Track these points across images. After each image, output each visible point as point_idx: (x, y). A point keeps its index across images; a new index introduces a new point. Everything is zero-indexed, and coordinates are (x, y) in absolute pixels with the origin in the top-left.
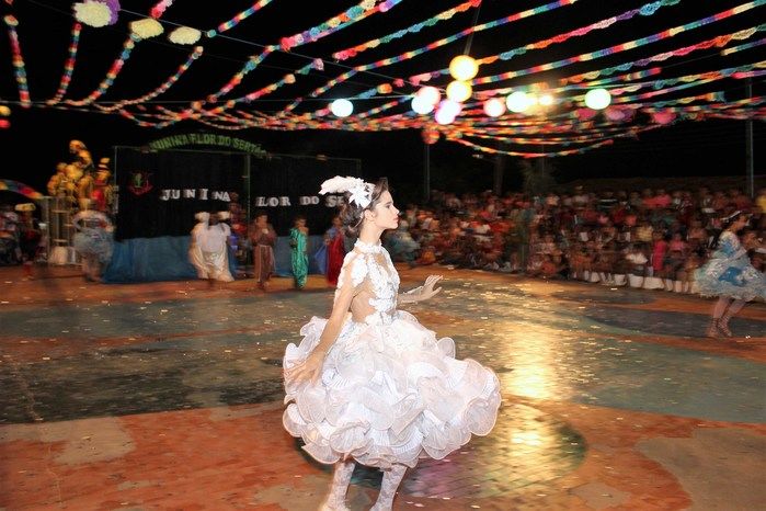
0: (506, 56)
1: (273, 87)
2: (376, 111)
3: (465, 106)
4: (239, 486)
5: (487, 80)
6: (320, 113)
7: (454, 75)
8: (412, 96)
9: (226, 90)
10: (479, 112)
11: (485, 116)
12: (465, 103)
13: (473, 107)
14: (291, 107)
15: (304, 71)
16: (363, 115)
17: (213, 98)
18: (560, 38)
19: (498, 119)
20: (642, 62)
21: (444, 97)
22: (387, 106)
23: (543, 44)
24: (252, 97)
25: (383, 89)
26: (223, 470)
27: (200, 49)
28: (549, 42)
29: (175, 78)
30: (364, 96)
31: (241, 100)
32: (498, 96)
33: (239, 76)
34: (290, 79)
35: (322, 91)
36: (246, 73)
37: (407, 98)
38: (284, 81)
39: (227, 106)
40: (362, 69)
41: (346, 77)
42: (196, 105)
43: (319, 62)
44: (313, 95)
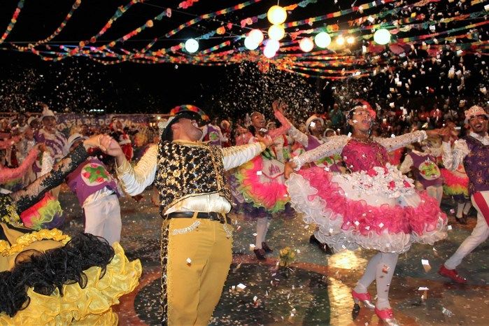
1: (139, 30)
2: (215, 48)
3: (283, 44)
5: (295, 24)
6: (173, 49)
7: (271, 19)
8: (243, 36)
9: (102, 32)
10: (294, 48)
11: (300, 52)
12: (281, 41)
13: (290, 45)
14: (150, 46)
16: (205, 52)
17: (93, 39)
20: (407, 8)
21: (266, 37)
22: (224, 45)
24: (125, 38)
25: (220, 31)
27: (79, 1)
29: (64, 24)
30: (206, 37)
31: (119, 40)
32: (308, 36)
33: (111, 22)
34: (150, 24)
35: (173, 33)
36: (115, 19)
37: (240, 38)
38: (145, 26)
39: (110, 45)
40: (206, 17)
41: (192, 22)
42: (82, 44)
43: (169, 11)
44: (167, 36)
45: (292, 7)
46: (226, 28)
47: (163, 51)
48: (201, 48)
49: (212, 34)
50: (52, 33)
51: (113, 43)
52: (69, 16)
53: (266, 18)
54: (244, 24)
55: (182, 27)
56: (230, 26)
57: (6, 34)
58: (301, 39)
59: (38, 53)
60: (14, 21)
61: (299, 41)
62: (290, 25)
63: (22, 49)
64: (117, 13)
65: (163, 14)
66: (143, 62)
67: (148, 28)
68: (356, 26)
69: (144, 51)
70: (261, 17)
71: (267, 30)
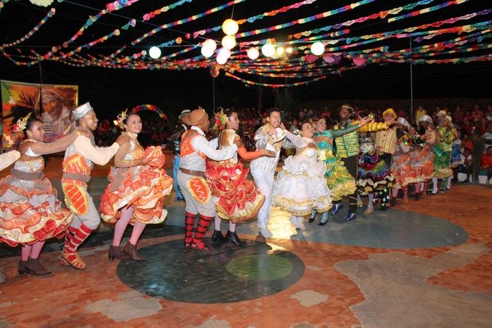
0: (251, 20)
1: (106, 38)
2: (174, 55)
3: (233, 53)
4: (75, 302)
5: (243, 35)
6: (136, 56)
7: (225, 30)
8: (200, 45)
9: (73, 39)
10: (241, 56)
11: (248, 59)
12: (232, 50)
13: (239, 53)
14: (119, 51)
15: (125, 27)
16: (165, 58)
17: (65, 45)
18: (284, 9)
19: (255, 61)
20: (337, 26)
21: (219, 46)
23: (273, 13)
24: (91, 44)
25: (179, 40)
26: (65, 292)
27: (53, 10)
28: (277, 11)
29: (36, 29)
30: (165, 45)
31: (85, 46)
32: (255, 46)
33: (82, 29)
34: (117, 32)
35: (138, 41)
36: (86, 27)
37: (196, 46)
38: (112, 34)
39: (76, 50)
40: (165, 26)
41: (154, 31)
42: (54, 49)
43: (134, 21)
44: (133, 44)
45: (241, 22)
47: (127, 58)
48: (162, 55)
49: (171, 43)
50: (23, 36)
51: (80, 49)
52: (43, 22)
53: (221, 30)
55: (146, 35)
56: (188, 36)
58: (248, 48)
61: (247, 50)
62: (240, 36)
64: (88, 22)
65: (129, 24)
67: (115, 36)
68: (294, 39)
69: (113, 56)
70: (215, 29)
71: (221, 41)
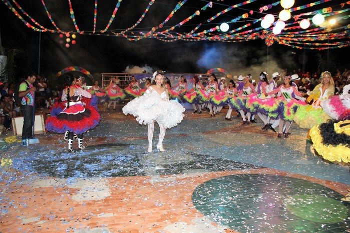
1: (190, 18)
2: (240, 29)
3: (287, 25)
4: (158, 220)
5: (299, 8)
6: (211, 30)
7: (283, 5)
8: (260, 19)
9: (166, 20)
10: (294, 28)
11: (301, 30)
12: (286, 22)
14: (196, 28)
15: (204, 8)
16: (233, 31)
17: (161, 26)
19: (306, 29)
21: (276, 19)
22: (246, 26)
24: (181, 24)
25: (244, 16)
26: (152, 211)
29: (143, 16)
30: (234, 21)
31: (177, 26)
33: (173, 13)
34: (198, 13)
35: (213, 18)
36: (175, 11)
37: (257, 21)
38: (195, 14)
39: (171, 29)
40: (235, 6)
41: (226, 11)
42: (154, 29)
43: (211, 3)
44: (208, 21)
46: (249, 14)
47: (205, 32)
48: (230, 29)
49: (238, 19)
50: (136, 22)
51: (173, 28)
52: (147, 10)
53: (279, 5)
54: (262, 10)
55: (219, 14)
56: (252, 12)
57: (109, 25)
58: (301, 20)
59: (126, 37)
60: (113, 16)
61: (299, 22)
62: (295, 9)
63: (118, 34)
64: (177, 6)
65: (207, 6)
66: (191, 40)
67: (196, 16)
69: (192, 32)
70: (274, 4)
71: (278, 15)
